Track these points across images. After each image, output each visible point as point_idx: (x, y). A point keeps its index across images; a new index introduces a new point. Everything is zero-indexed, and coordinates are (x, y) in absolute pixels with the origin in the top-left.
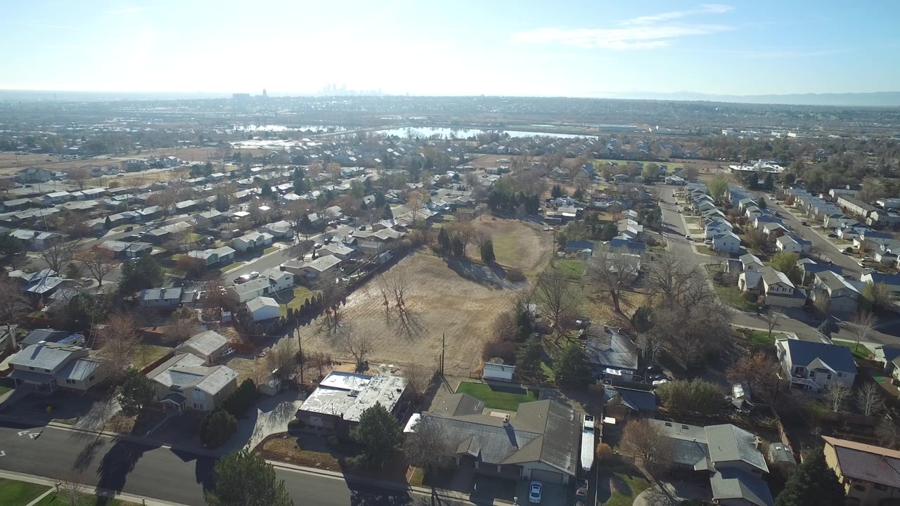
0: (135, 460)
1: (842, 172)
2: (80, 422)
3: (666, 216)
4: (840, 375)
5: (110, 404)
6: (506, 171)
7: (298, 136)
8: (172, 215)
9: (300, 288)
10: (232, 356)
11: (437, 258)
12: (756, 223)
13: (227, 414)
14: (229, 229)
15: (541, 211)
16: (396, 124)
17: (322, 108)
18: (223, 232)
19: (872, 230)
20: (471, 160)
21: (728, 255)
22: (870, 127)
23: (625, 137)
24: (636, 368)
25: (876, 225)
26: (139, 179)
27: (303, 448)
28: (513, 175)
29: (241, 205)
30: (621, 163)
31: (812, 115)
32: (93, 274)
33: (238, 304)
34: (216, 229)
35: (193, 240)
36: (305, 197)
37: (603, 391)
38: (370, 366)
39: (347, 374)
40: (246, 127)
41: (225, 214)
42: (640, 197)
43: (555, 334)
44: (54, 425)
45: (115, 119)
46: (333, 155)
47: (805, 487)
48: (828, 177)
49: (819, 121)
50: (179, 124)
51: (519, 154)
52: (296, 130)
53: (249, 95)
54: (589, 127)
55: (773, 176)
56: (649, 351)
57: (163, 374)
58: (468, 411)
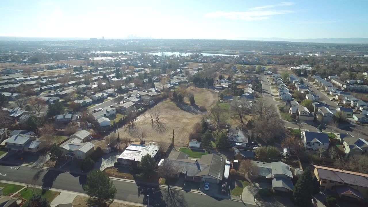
0: (56, 176)
1: (334, 69)
2: (34, 164)
3: (264, 86)
4: (323, 144)
5: (45, 157)
6: (201, 69)
7: (117, 55)
8: (67, 87)
9: (118, 114)
10: (92, 139)
11: (172, 102)
12: (299, 89)
13: (91, 159)
14: (90, 92)
15: (214, 85)
16: (157, 51)
17: (127, 44)
18: (88, 93)
19: (344, 92)
20: (187, 65)
21: (287, 101)
22: (348, 52)
23: (250, 56)
24: (247, 142)
25: (345, 90)
26: (52, 72)
27: (120, 172)
28: (204, 71)
29: (95, 83)
30: (247, 66)
31: (325, 47)
32: (36, 109)
33: (94, 120)
34: (85, 92)
35: (76, 96)
36: (120, 79)
37: (234, 151)
38: (145, 143)
39: (137, 145)
40: (95, 52)
41: (88, 86)
42: (254, 79)
43: (217, 131)
44: (24, 165)
45: (41, 49)
46: (131, 63)
47: (304, 181)
48: (328, 71)
49: (328, 49)
50: (68, 50)
51: (206, 62)
52: (116, 53)
53: (97, 38)
54: (235, 52)
55: (307, 71)
56: (253, 137)
57: (66, 145)
58: (183, 158)
